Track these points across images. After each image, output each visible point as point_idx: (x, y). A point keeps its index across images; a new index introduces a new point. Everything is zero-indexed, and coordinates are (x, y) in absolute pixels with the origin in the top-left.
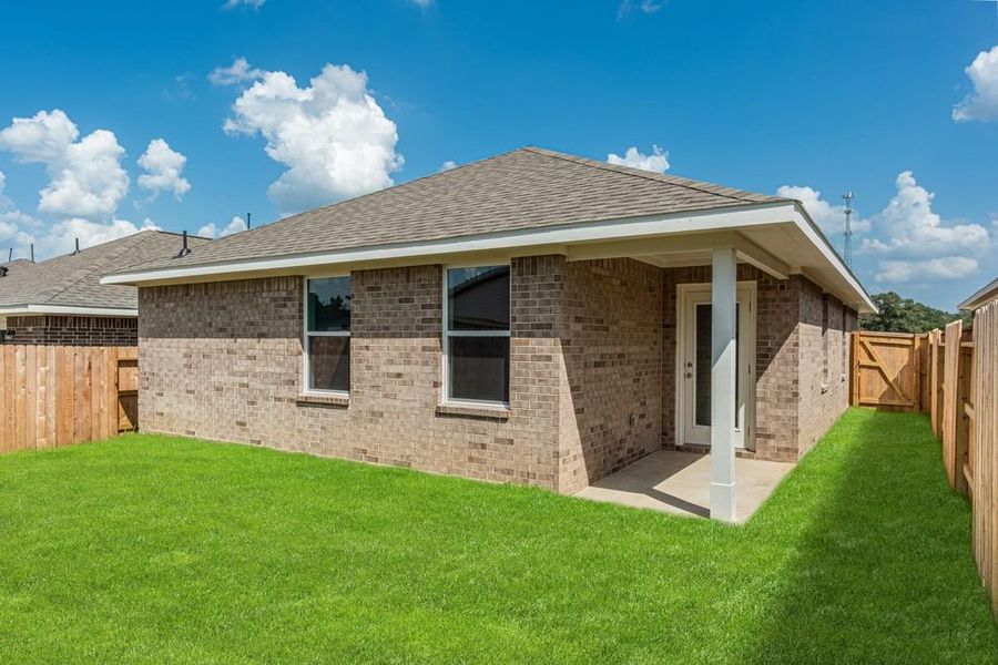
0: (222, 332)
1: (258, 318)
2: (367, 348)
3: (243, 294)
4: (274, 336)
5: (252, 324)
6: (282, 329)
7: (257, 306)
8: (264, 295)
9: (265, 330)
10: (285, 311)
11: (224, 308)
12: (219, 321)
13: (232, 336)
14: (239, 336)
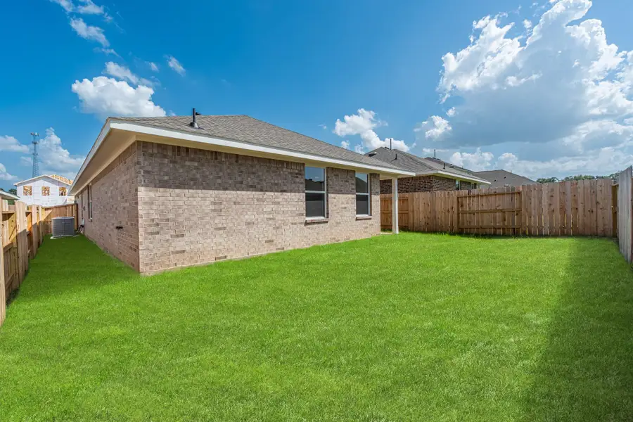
0: (252, 187)
1: (280, 181)
2: (335, 198)
3: (269, 168)
4: (291, 191)
5: (276, 184)
6: (297, 188)
7: (280, 175)
8: (284, 170)
9: (285, 188)
10: (297, 180)
11: (253, 173)
12: (250, 181)
13: (262, 190)
14: (266, 191)
